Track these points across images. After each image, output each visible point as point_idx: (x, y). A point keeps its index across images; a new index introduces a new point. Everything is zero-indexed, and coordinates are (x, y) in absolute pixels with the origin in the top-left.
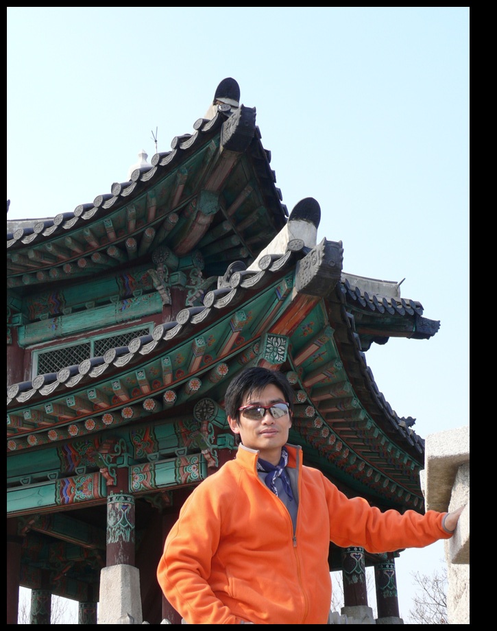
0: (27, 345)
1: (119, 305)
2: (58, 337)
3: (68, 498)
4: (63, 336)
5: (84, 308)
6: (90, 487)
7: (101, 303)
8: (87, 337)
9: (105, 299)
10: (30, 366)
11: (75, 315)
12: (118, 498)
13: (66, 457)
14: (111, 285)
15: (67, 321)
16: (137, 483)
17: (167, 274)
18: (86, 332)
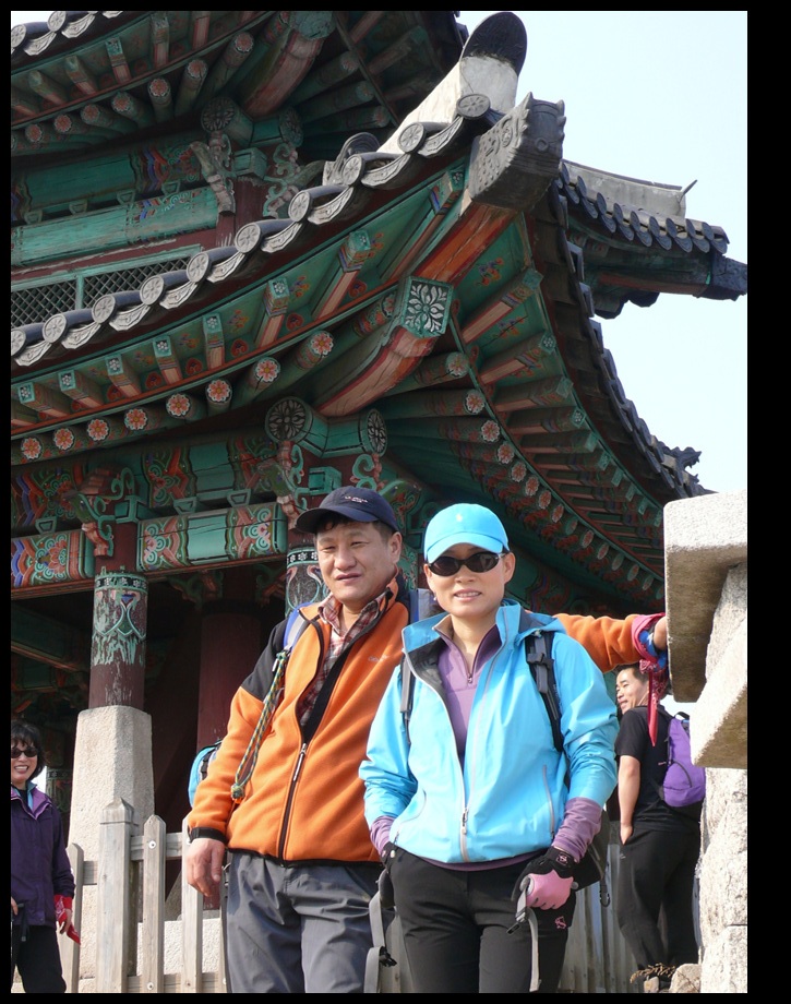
1: (135, 210)
3: (20, 576)
5: (66, 213)
6: (62, 557)
7: (100, 205)
8: (70, 268)
9: (109, 197)
11: (48, 226)
12: (116, 581)
13: (19, 499)
15: (32, 236)
16: (153, 553)
17: (230, 152)
18: (68, 259)
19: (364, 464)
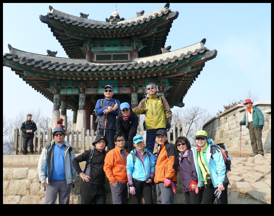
0: (93, 52)
1: (121, 47)
2: (103, 52)
3: (121, 92)
4: (104, 52)
5: (110, 46)
6: (127, 90)
7: (115, 46)
8: (111, 53)
9: (117, 45)
10: (94, 57)
11: (108, 47)
12: (135, 94)
13: (120, 83)
14: (118, 42)
15: (106, 48)
18: (111, 52)
19: (167, 84)
